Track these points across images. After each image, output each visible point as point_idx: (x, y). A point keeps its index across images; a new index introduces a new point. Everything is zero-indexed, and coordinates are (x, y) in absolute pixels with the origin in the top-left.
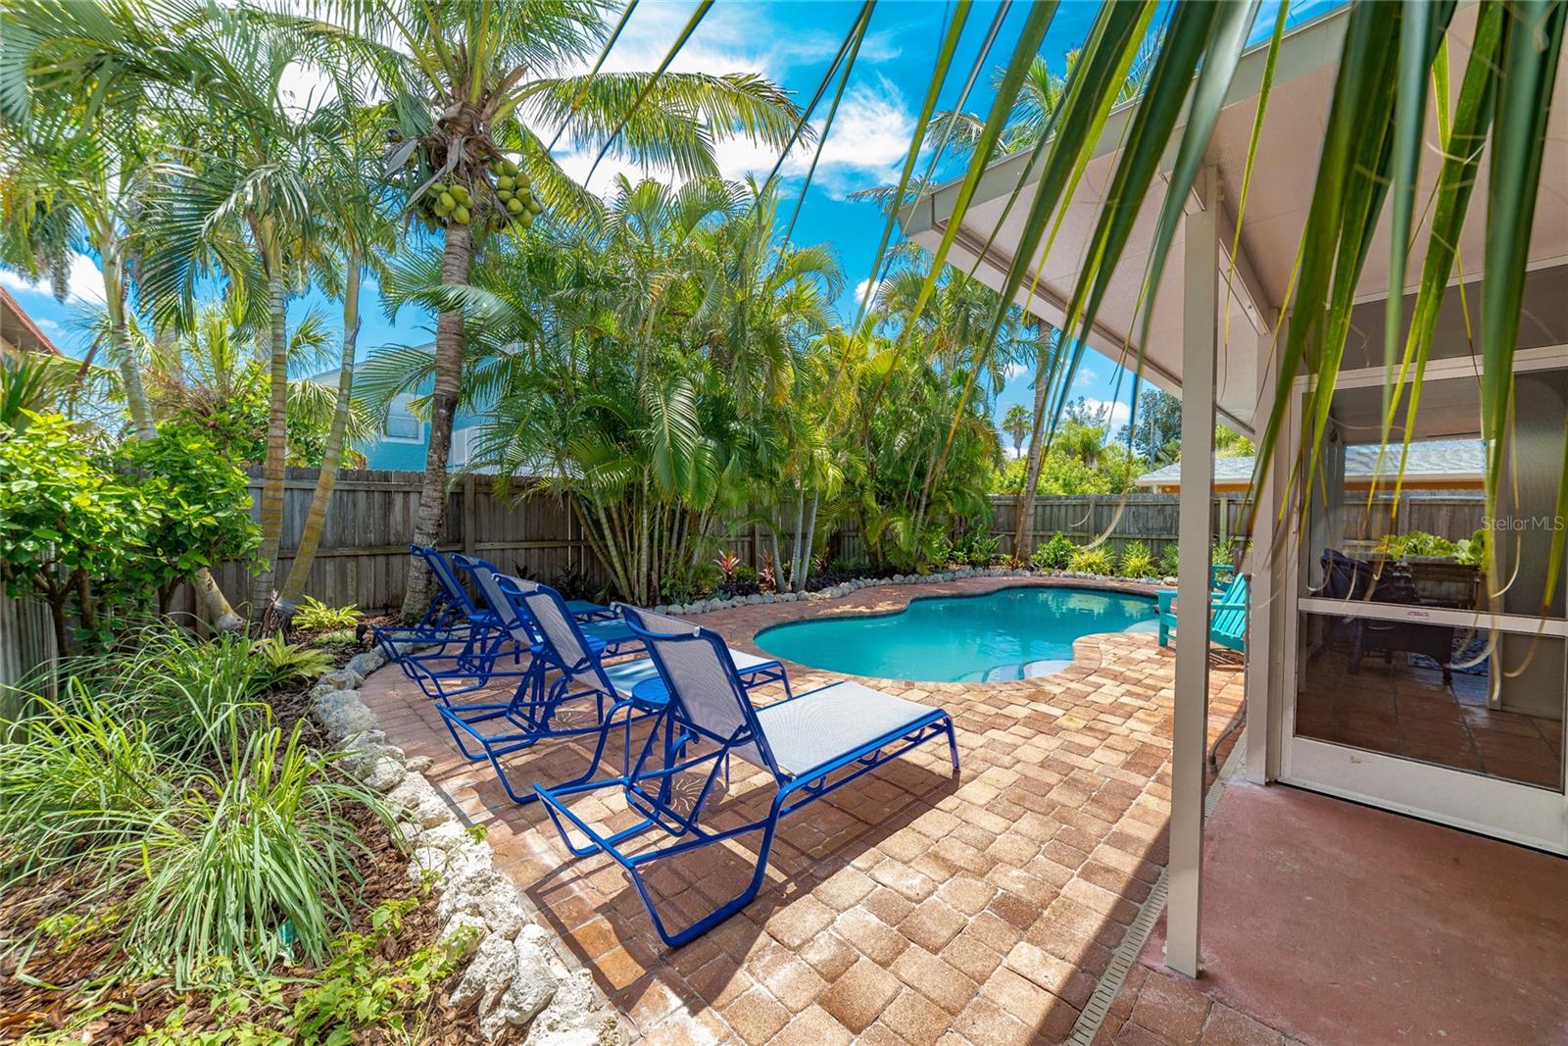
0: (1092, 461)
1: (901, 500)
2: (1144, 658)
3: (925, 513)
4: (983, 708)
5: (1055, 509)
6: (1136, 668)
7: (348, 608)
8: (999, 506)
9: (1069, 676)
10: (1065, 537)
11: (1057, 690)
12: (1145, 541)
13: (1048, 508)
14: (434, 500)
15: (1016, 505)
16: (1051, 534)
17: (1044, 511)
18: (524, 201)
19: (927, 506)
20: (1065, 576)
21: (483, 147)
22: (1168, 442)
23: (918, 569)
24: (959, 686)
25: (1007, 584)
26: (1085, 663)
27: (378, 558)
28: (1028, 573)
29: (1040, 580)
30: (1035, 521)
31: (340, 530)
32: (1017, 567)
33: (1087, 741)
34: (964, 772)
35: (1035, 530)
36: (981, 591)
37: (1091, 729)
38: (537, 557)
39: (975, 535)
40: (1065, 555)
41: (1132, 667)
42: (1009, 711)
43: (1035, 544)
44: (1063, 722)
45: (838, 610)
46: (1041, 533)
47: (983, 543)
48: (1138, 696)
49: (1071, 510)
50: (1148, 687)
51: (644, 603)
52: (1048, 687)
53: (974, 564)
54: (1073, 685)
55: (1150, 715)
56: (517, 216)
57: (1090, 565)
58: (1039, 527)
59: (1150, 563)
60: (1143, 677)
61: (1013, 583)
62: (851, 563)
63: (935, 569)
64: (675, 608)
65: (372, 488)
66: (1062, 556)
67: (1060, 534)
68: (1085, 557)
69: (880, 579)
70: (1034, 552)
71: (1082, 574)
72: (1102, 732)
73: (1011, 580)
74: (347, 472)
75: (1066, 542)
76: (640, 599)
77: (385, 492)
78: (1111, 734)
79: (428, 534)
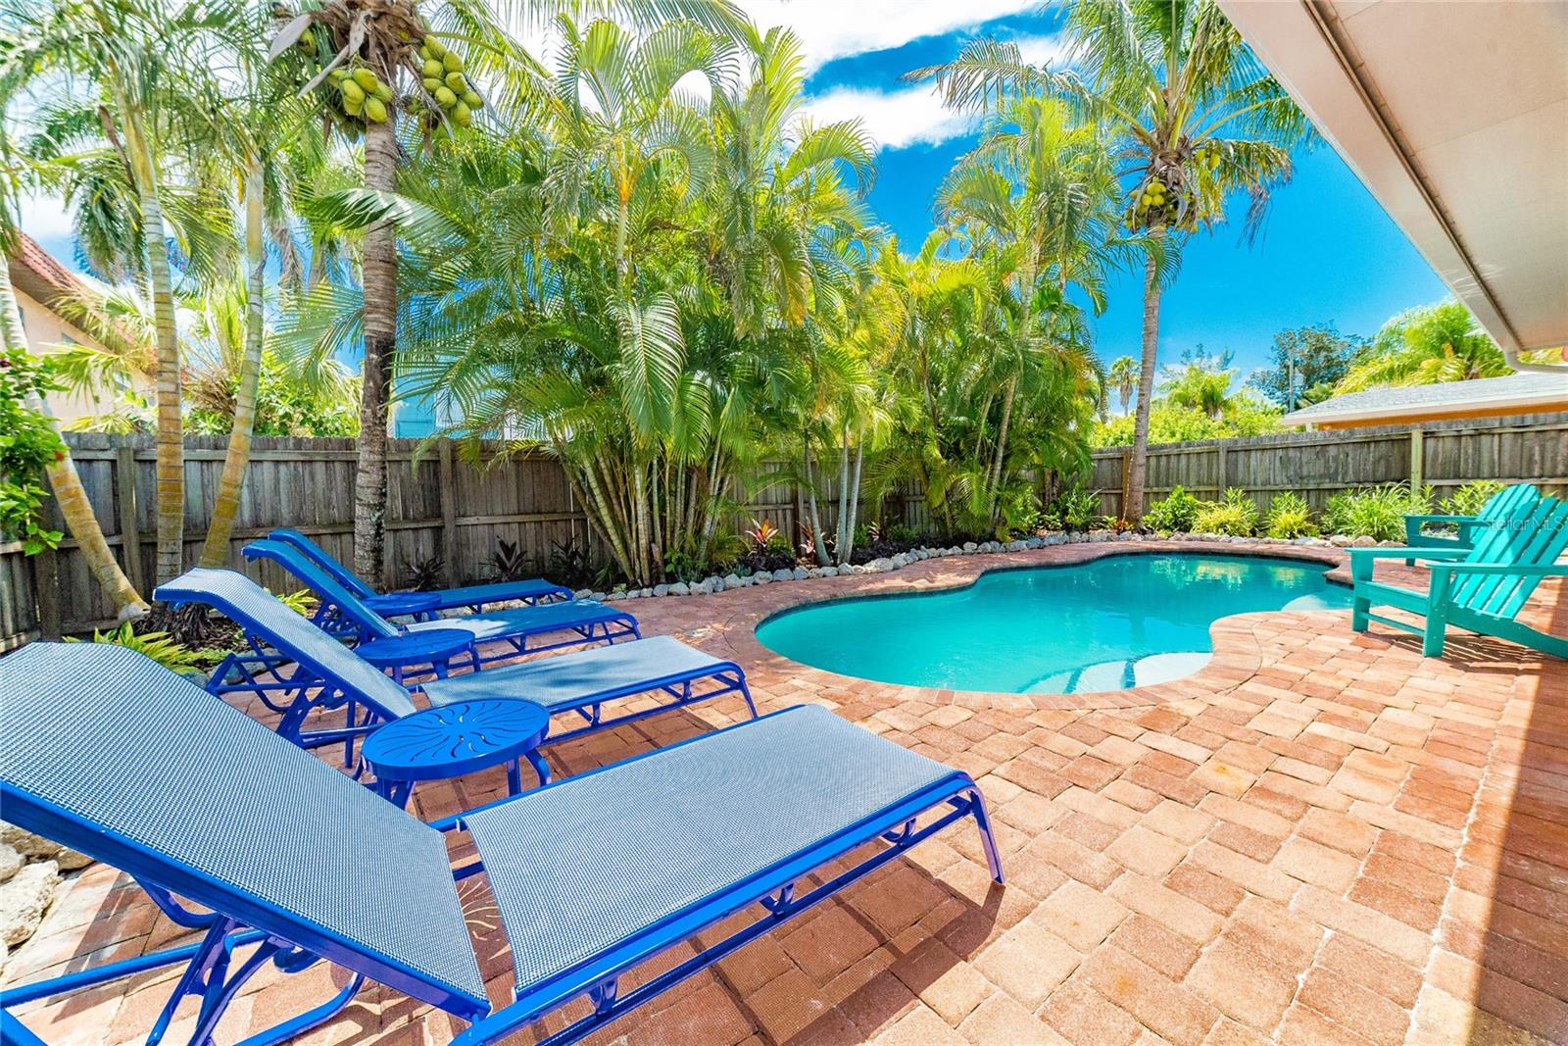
0: (1215, 413)
1: (971, 452)
2: (1334, 651)
3: (1004, 467)
4: (1059, 742)
5: (1173, 459)
6: (1324, 668)
7: (298, 594)
8: (1100, 460)
9: (1210, 683)
10: (1186, 492)
11: (1191, 710)
12: (1298, 492)
13: (1164, 459)
14: (372, 464)
15: (1121, 459)
16: (1168, 489)
17: (1158, 462)
18: (456, 88)
19: (1006, 458)
20: (1190, 540)
21: (403, 25)
22: (1311, 387)
23: (998, 534)
24: (1025, 701)
25: (1110, 550)
26: (1234, 661)
27: (344, 537)
28: (1138, 537)
29: (1155, 546)
30: (1147, 473)
31: (297, 507)
32: (1125, 530)
33: (1262, 820)
34: (1012, 895)
35: (1147, 485)
36: (1074, 559)
37: (1265, 792)
38: (533, 533)
39: (1070, 495)
40: (1188, 514)
41: (1318, 667)
42: (1106, 748)
43: (1148, 503)
44: (1207, 773)
45: (883, 586)
46: (1155, 489)
47: (1080, 503)
48: (1343, 721)
49: (1194, 459)
50: (1355, 703)
51: (646, 583)
52: (1175, 704)
53: (1068, 528)
54: (1219, 700)
55: (1380, 763)
56: (451, 110)
57: (1222, 525)
58: (1152, 482)
59: (1307, 519)
60: (1341, 685)
61: (1120, 549)
62: (914, 532)
63: (1018, 534)
64: (679, 587)
65: (331, 458)
66: (1183, 516)
67: (1180, 489)
68: (1216, 514)
69: (947, 548)
70: (1146, 512)
71: (1211, 535)
72: (1290, 799)
73: (1116, 546)
74: (301, 440)
75: (1189, 498)
76: (641, 577)
77: (348, 462)
78: (1307, 805)
79: (368, 505)
